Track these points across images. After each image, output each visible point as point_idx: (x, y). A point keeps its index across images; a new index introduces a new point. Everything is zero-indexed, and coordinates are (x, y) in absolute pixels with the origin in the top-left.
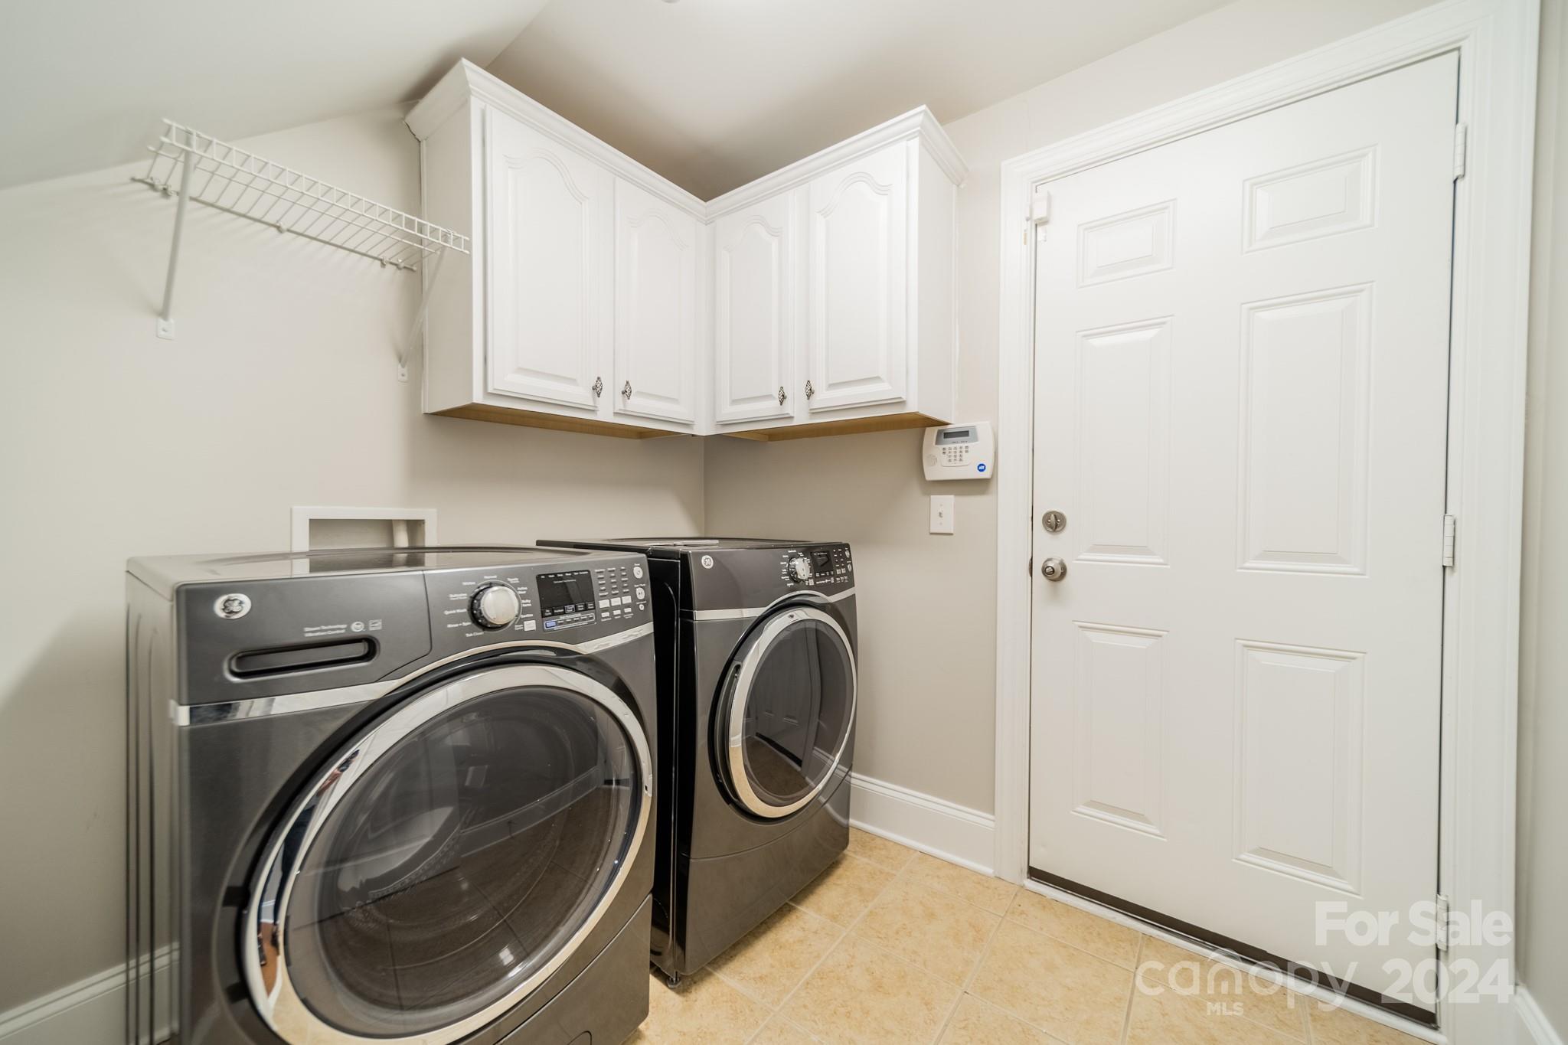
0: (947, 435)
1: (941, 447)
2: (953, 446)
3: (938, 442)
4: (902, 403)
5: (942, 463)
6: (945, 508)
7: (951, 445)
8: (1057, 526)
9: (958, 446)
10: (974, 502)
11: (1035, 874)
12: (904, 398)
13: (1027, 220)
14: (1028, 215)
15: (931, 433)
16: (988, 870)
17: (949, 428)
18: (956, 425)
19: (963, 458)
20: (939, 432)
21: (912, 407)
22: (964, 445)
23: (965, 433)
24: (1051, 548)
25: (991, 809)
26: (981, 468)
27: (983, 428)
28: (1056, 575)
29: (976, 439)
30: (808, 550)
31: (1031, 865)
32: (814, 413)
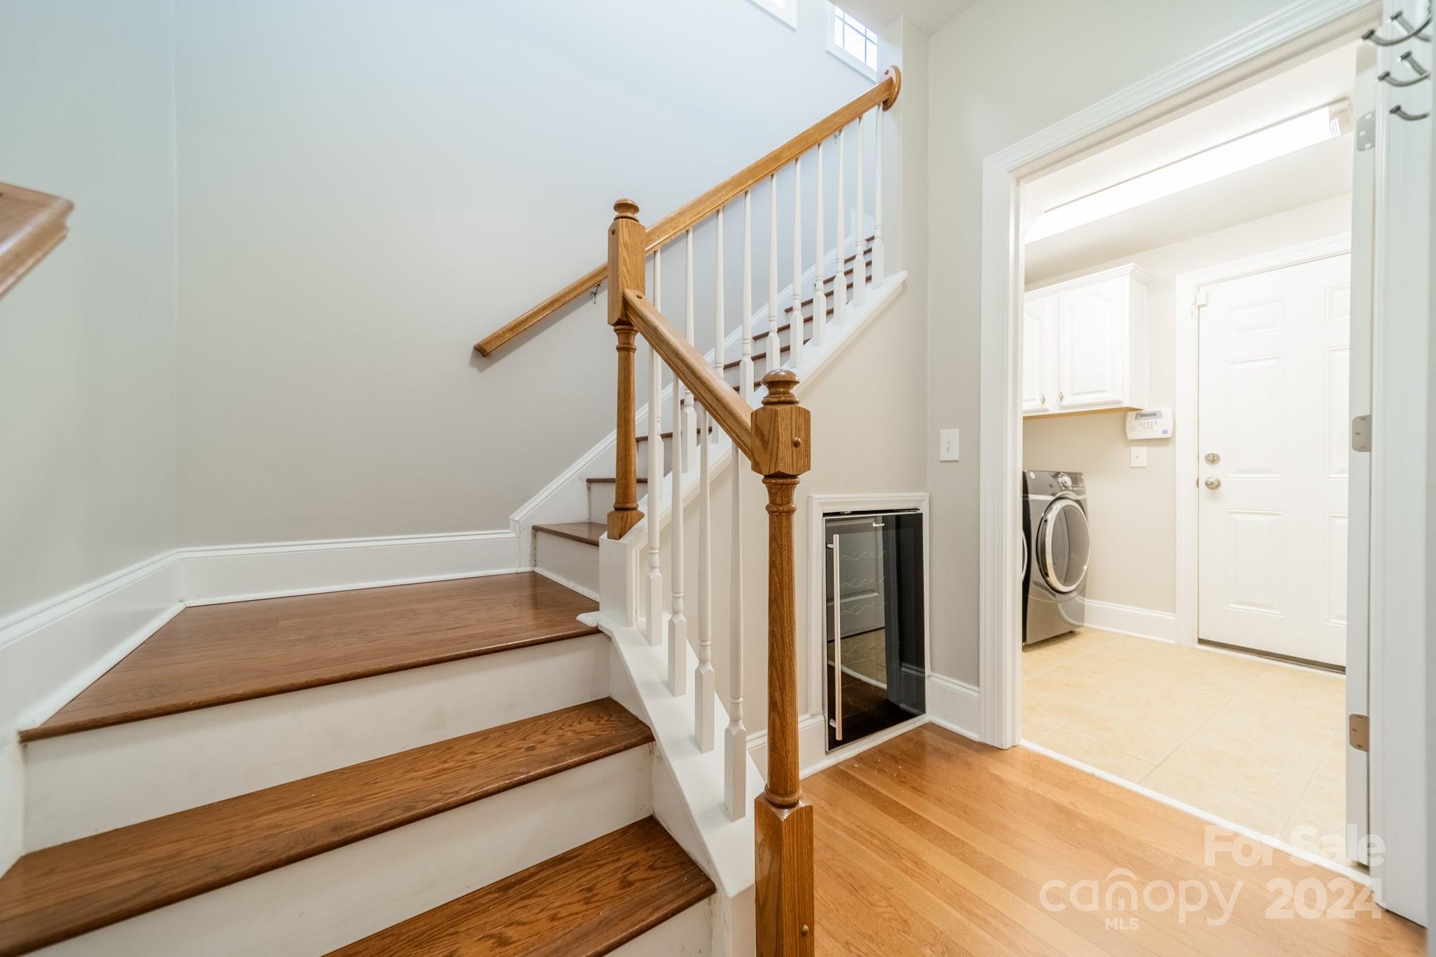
0: (1142, 415)
1: (1138, 422)
2: (1146, 421)
3: (1136, 418)
4: (1120, 402)
5: (1137, 430)
6: (1140, 455)
7: (1144, 421)
8: (1214, 461)
9: (1150, 421)
10: (1159, 451)
11: (1201, 641)
12: (1121, 400)
13: (1193, 304)
14: (1194, 302)
15: (1132, 415)
16: (1173, 642)
17: (1144, 412)
18: (1147, 410)
19: (1154, 427)
20: (1137, 414)
21: (1126, 404)
22: (1153, 420)
23: (1154, 414)
24: (1209, 472)
25: (1173, 610)
26: (1165, 432)
27: (1166, 412)
28: (1213, 486)
29: (1161, 417)
30: (1069, 474)
31: (1200, 637)
32: (1063, 407)
